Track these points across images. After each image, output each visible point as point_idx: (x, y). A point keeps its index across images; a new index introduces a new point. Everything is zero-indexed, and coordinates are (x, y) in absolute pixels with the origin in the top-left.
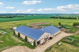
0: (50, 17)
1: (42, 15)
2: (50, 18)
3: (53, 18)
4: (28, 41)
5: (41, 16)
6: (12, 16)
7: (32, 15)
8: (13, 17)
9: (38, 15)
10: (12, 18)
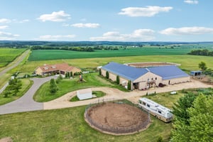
0: (190, 52)
1: (169, 46)
2: (189, 54)
3: (199, 55)
4: (121, 83)
5: (164, 47)
6: (92, 47)
7: (140, 45)
8: (95, 49)
9: (158, 44)
10: (93, 51)
